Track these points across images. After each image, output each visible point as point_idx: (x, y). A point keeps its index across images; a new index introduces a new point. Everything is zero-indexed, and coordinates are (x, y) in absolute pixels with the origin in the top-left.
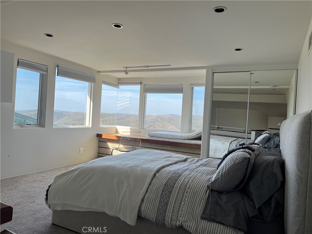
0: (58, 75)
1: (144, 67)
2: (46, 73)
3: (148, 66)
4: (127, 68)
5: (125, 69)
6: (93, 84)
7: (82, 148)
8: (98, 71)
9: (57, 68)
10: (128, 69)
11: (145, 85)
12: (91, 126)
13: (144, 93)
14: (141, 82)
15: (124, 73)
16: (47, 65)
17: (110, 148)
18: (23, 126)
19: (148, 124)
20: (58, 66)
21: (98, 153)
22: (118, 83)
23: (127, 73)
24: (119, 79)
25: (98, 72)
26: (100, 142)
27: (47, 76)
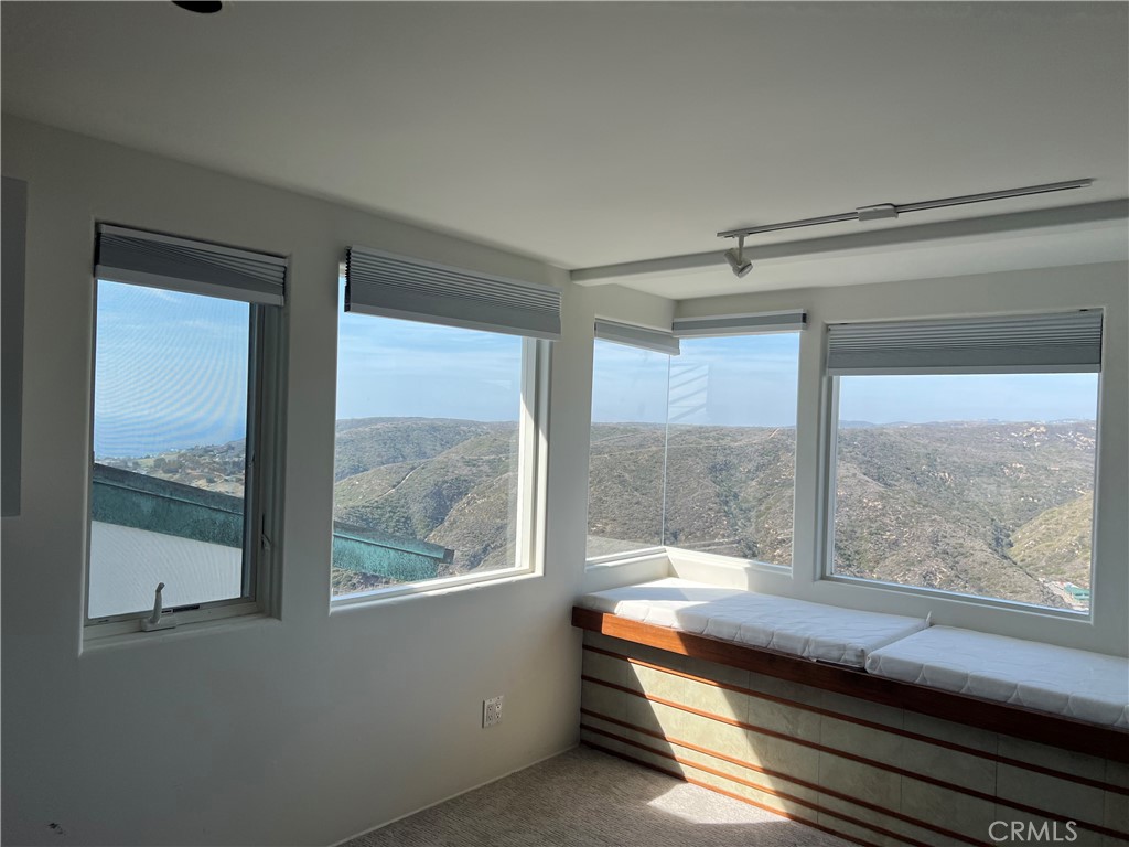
0: (347, 309)
1: (865, 216)
2: (276, 299)
3: (897, 209)
4: (742, 232)
5: (733, 243)
6: (546, 343)
7: (493, 701)
8: (572, 272)
9: (343, 267)
10: (750, 241)
11: (827, 328)
12: (539, 572)
13: (823, 372)
14: (804, 316)
15: (726, 269)
16: (284, 253)
17: (647, 693)
18: (150, 627)
19: (750, 460)
20: (349, 254)
21: (583, 711)
22: (674, 326)
23: (741, 267)
24: (679, 305)
25: (576, 274)
26: (589, 652)
27: (287, 315)
